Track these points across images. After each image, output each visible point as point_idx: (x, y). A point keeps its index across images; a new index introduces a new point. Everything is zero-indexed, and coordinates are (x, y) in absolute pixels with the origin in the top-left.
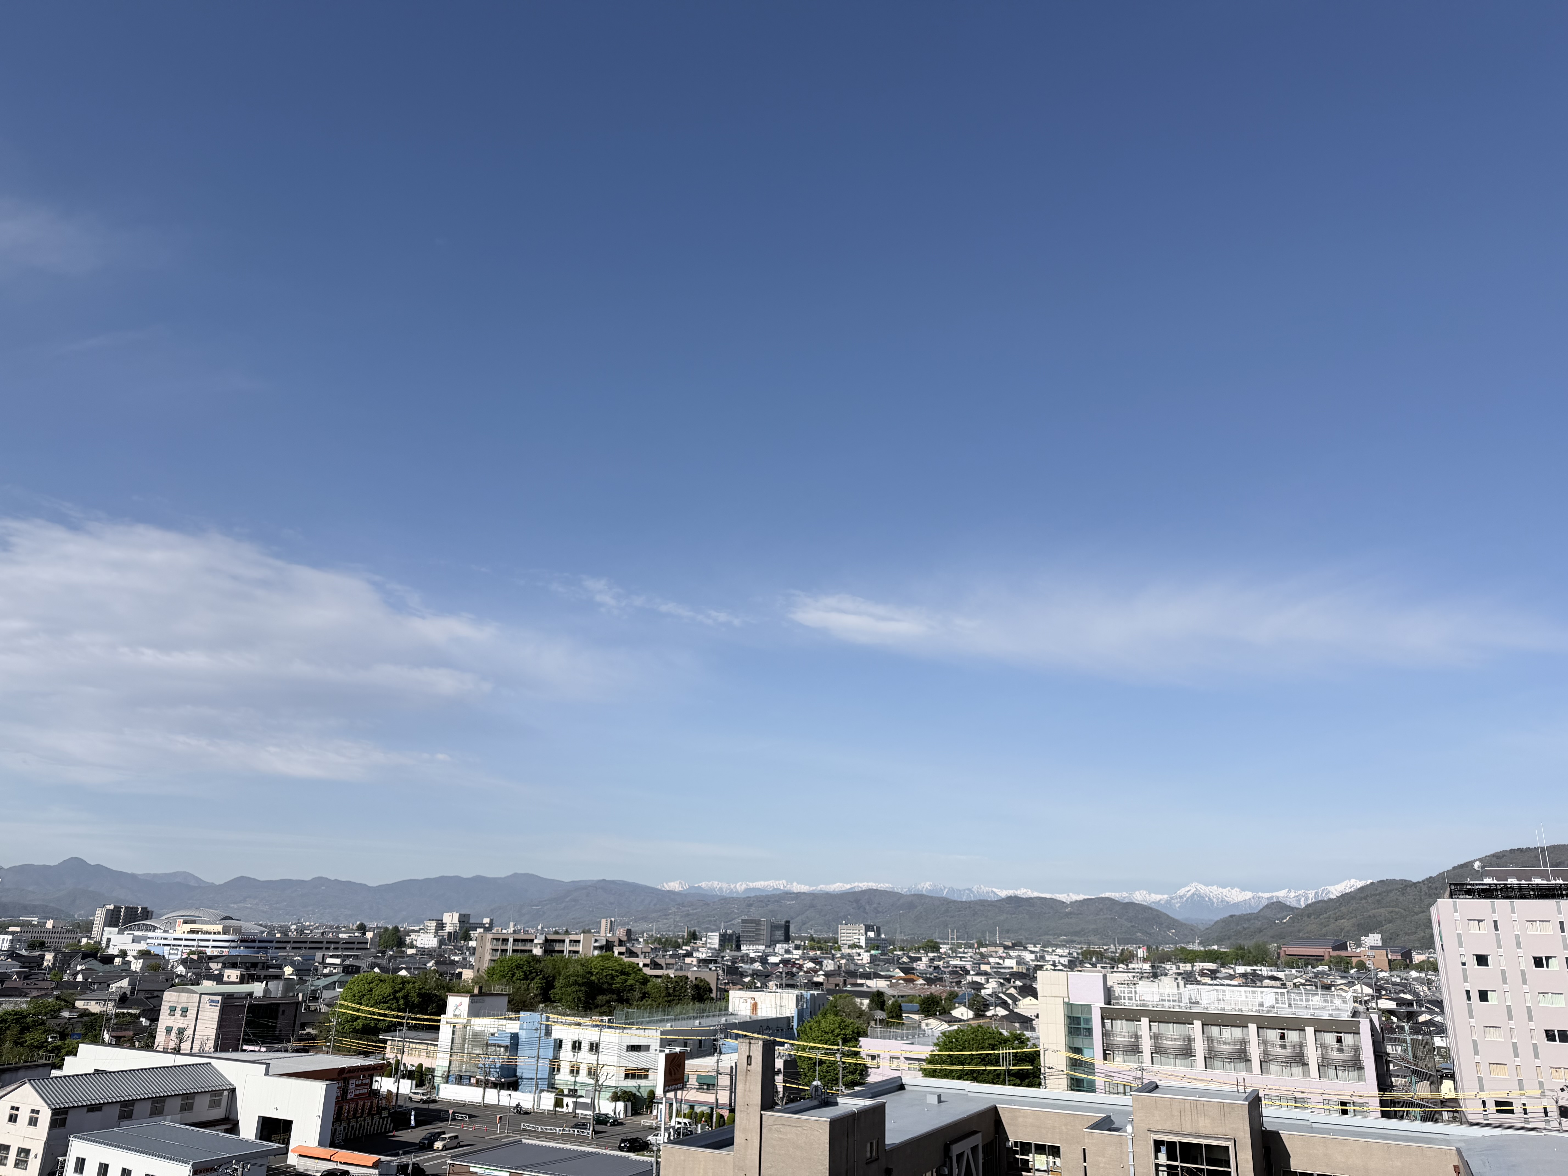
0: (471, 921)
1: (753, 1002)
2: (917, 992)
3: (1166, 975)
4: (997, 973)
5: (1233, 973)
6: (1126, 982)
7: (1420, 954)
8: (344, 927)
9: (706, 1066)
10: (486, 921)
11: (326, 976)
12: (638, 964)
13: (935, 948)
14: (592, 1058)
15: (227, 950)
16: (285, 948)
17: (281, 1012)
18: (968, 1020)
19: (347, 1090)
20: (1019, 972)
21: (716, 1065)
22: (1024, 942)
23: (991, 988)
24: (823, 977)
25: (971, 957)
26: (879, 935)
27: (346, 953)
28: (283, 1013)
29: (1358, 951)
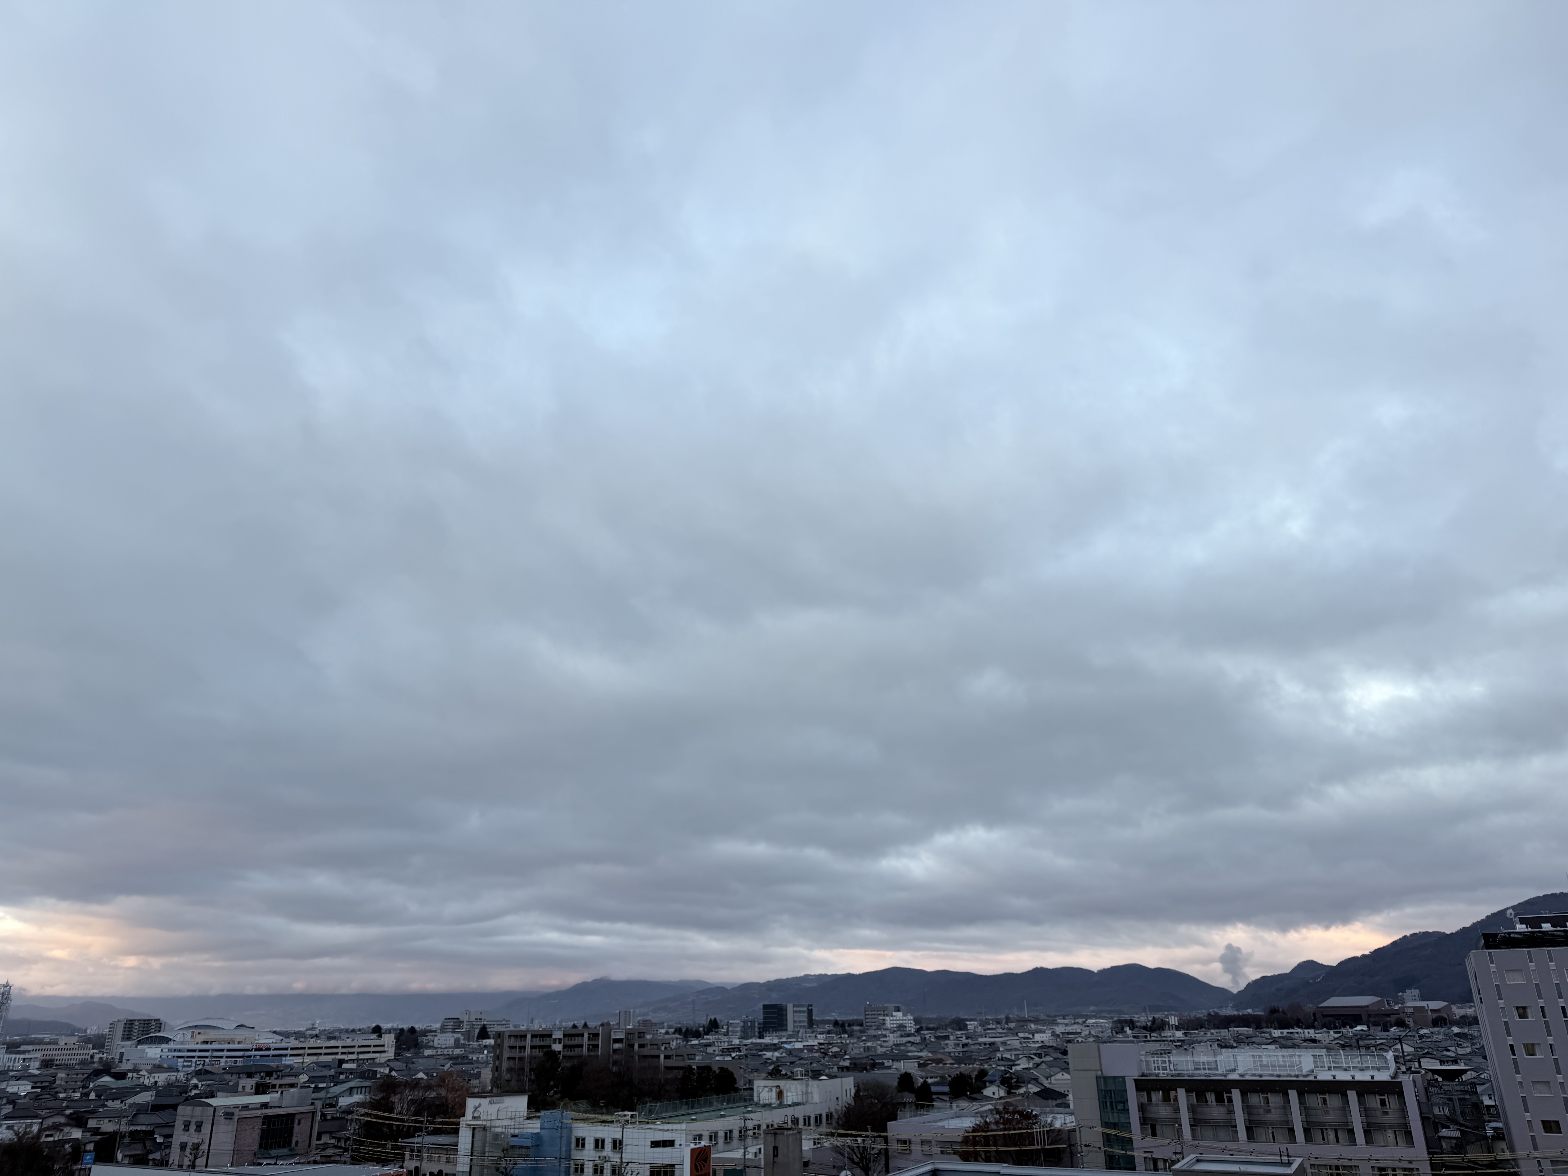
0: (488, 1019)
1: (778, 1090)
2: (946, 1071)
3: (1200, 1042)
4: (1028, 1048)
5: (1269, 1037)
6: (1160, 1052)
7: (1461, 1008)
8: (359, 1030)
9: (733, 1159)
10: (503, 1017)
11: (342, 1082)
12: (658, 1057)
13: (963, 1025)
14: (615, 1158)
15: (241, 1059)
16: (300, 1055)
17: (296, 1121)
18: (1001, 1098)
20: (1049, 1047)
21: (743, 1157)
22: (1053, 1014)
23: (1023, 1064)
24: (849, 1061)
25: (999, 1033)
26: (904, 1015)
27: (362, 1056)
28: (299, 1123)
29: (1396, 1008)
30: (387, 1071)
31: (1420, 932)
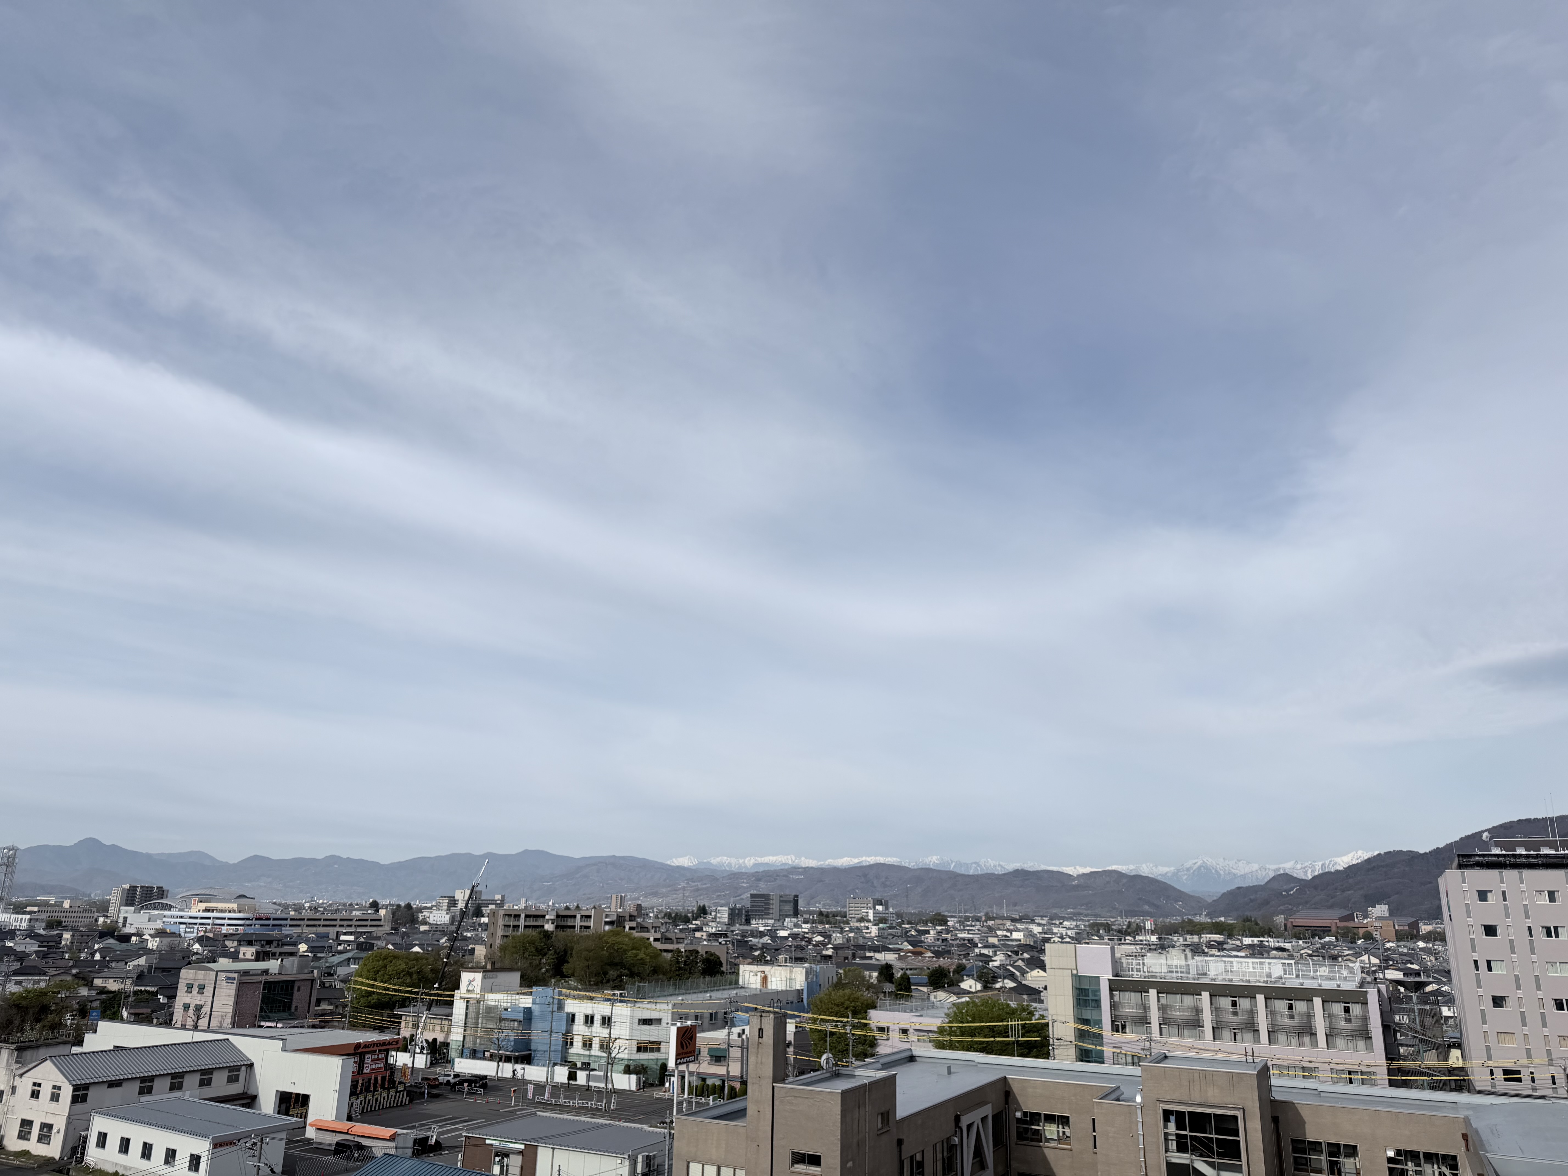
0: (482, 898)
1: (763, 975)
2: (925, 964)
3: (1173, 947)
4: (1005, 945)
5: (1240, 945)
6: (1134, 954)
7: (1428, 924)
8: (357, 905)
9: (717, 1039)
10: (498, 897)
11: (340, 952)
12: (648, 939)
13: (943, 921)
14: (604, 1033)
15: (242, 928)
16: (299, 926)
17: (296, 988)
18: (976, 992)
19: (363, 1064)
20: (1026, 945)
21: (727, 1037)
22: (1031, 914)
23: (998, 960)
24: (832, 950)
25: (979, 930)
26: (887, 908)
27: (360, 930)
28: (299, 989)
29: (1365, 921)
30: (384, 945)
31: (1394, 851)
